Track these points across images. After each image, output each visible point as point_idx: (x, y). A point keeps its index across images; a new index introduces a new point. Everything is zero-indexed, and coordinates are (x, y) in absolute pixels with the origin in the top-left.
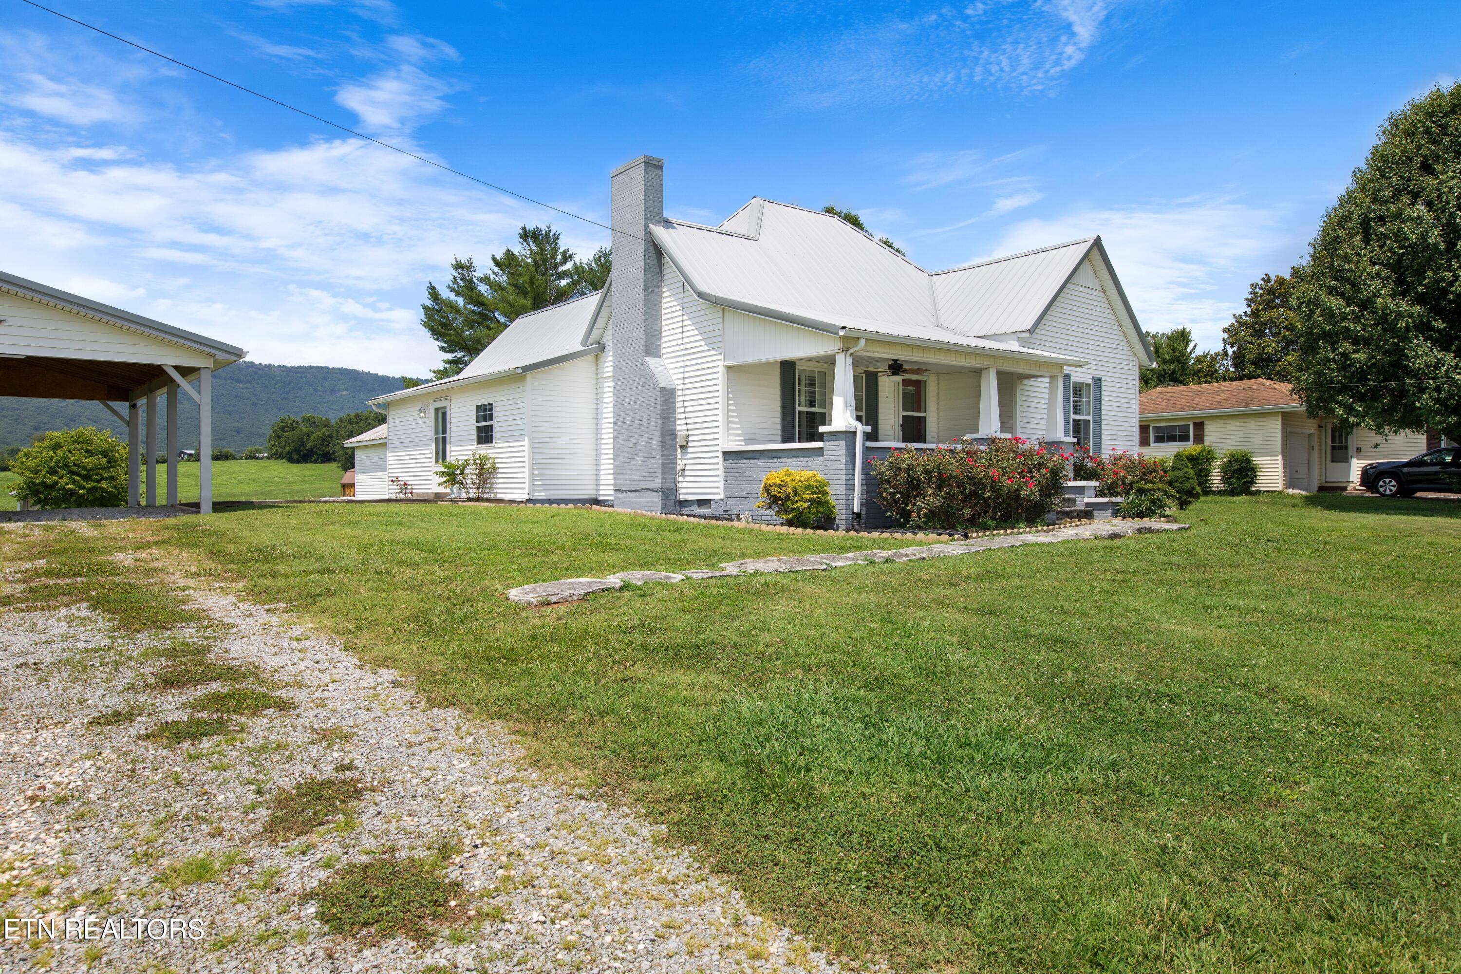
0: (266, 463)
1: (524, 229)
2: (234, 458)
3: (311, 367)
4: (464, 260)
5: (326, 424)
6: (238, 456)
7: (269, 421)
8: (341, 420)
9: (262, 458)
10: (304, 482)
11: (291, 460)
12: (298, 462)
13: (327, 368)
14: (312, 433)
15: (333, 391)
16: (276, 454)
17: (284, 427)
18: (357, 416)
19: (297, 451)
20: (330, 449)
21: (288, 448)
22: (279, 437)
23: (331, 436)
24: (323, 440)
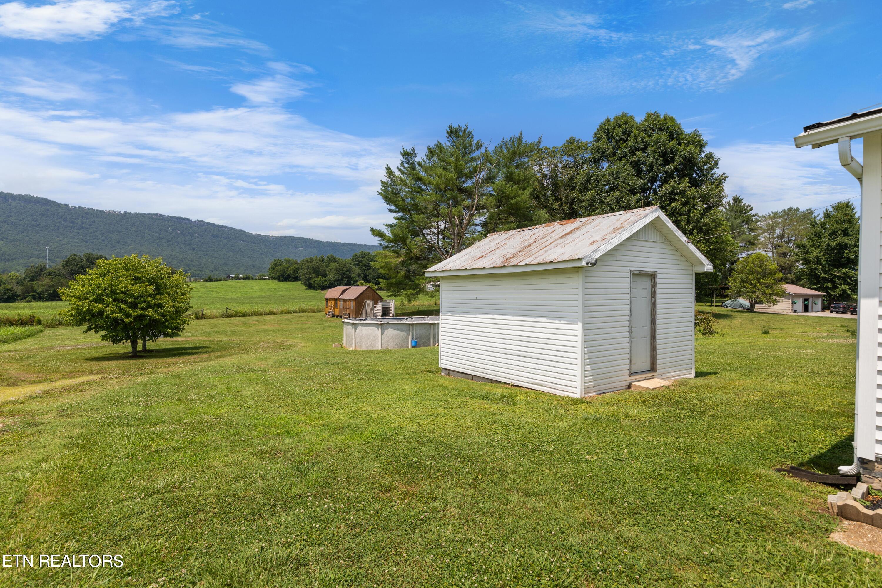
0: (268, 281)
1: (450, 127)
2: (253, 279)
3: (286, 237)
4: (408, 149)
5: (296, 263)
6: (254, 277)
7: (269, 262)
8: (303, 261)
9: (266, 279)
10: (286, 291)
11: (279, 280)
12: (283, 281)
13: (294, 237)
14: (289, 267)
15: (296, 248)
16: (272, 277)
17: (277, 264)
18: (311, 259)
19: (282, 275)
20: (298, 275)
21: (278, 274)
22: (274, 269)
23: (298, 268)
24: (294, 271)
